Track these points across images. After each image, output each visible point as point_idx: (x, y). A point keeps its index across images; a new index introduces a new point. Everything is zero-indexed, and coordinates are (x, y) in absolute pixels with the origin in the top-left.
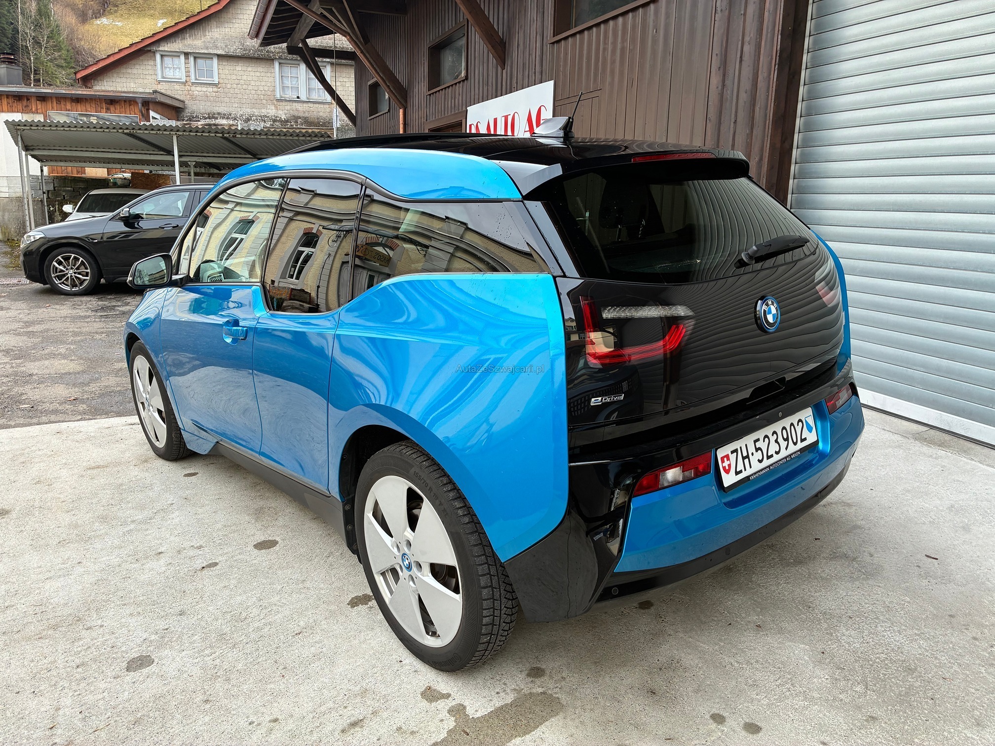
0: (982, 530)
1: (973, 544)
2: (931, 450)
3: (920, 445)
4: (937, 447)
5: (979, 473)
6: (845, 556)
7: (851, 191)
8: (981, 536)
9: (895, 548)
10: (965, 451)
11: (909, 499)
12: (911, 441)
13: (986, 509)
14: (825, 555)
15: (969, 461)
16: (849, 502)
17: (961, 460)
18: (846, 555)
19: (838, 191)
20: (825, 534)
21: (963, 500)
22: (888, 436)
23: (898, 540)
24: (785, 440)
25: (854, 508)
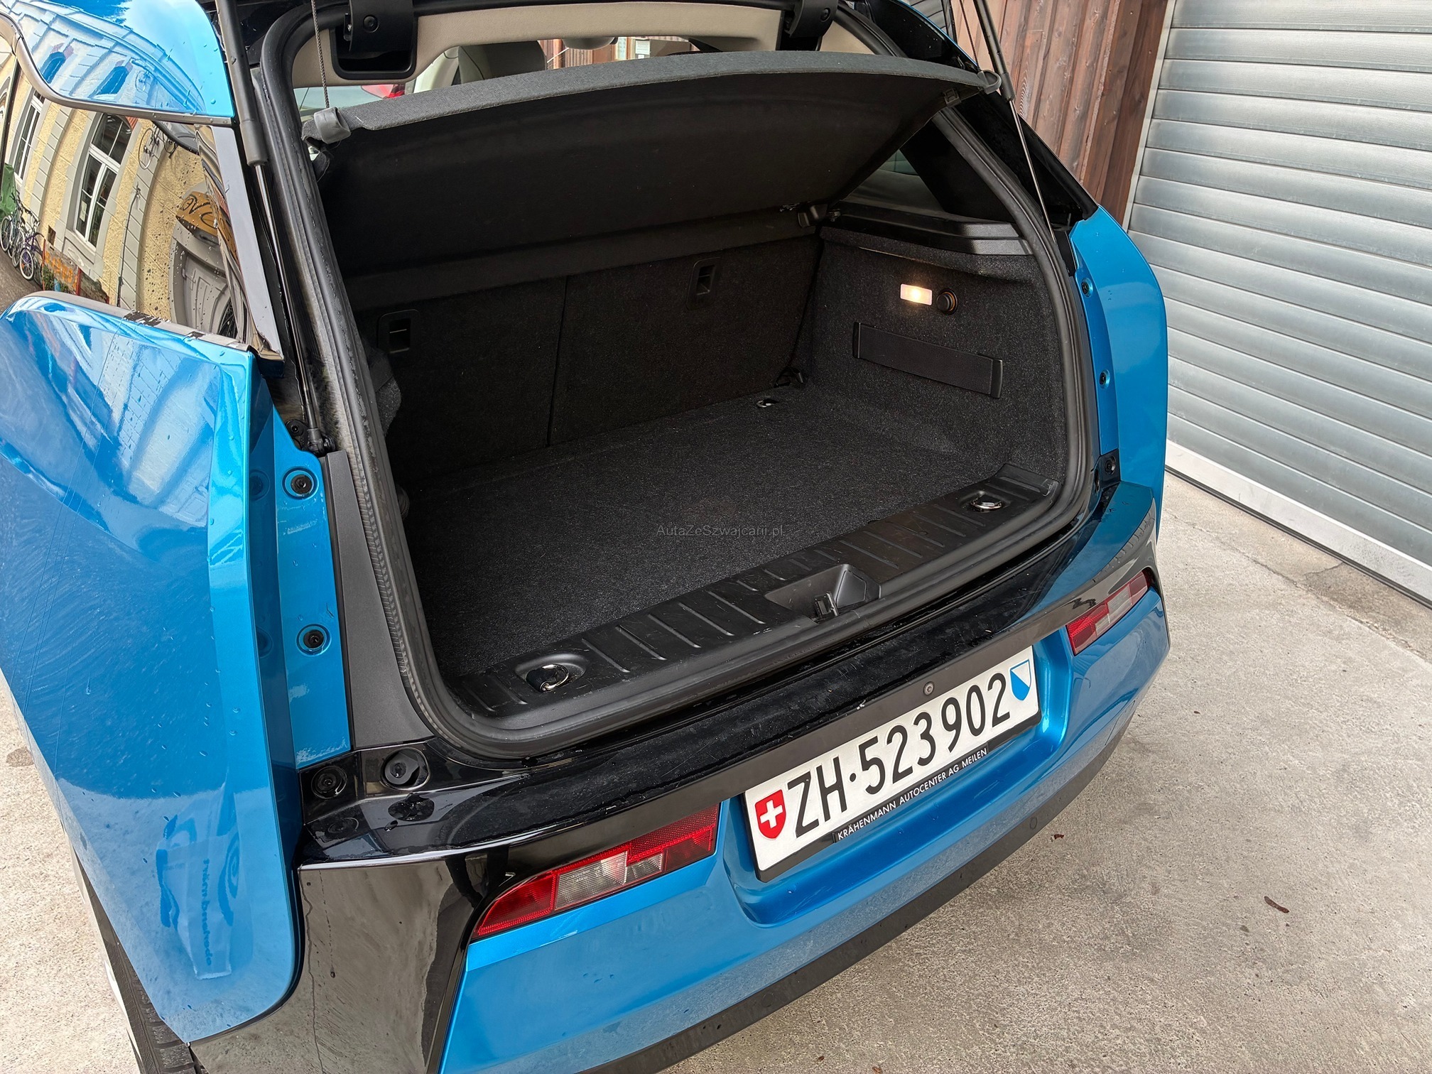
0: (1392, 839)
1: (1369, 877)
2: (1333, 617)
3: (1314, 602)
4: (1347, 611)
5: (1415, 682)
6: (1103, 888)
7: (1265, 92)
8: (1387, 854)
9: (1209, 873)
10: (1397, 623)
11: (1264, 743)
12: (1301, 592)
13: (1411, 782)
14: (1063, 881)
15: (1401, 649)
16: (1146, 740)
17: (1385, 647)
18: (1104, 884)
19: (1242, 89)
20: (1077, 823)
21: (1369, 752)
22: (1260, 578)
23: (1219, 853)
24: (948, 727)
25: (1152, 757)
